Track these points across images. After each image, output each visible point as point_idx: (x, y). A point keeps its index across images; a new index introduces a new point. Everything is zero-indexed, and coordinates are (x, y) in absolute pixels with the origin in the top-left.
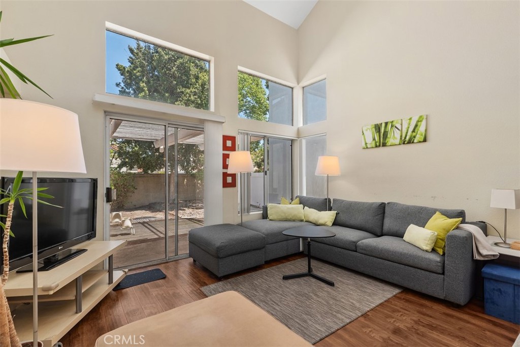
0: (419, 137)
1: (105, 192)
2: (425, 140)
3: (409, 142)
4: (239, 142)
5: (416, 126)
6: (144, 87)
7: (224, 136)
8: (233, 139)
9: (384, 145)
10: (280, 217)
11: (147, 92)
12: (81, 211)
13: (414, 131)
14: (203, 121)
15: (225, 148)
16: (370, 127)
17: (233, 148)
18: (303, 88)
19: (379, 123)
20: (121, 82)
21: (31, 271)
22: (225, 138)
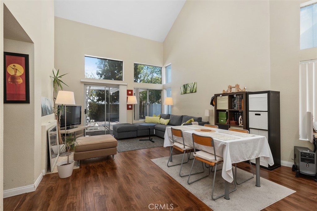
0: (194, 91)
1: (84, 110)
2: (196, 92)
3: (192, 93)
4: (134, 92)
5: (194, 86)
6: (107, 64)
7: (127, 90)
8: (132, 91)
9: (186, 93)
10: (149, 122)
11: (108, 67)
12: (78, 119)
13: (193, 88)
14: (119, 85)
15: (128, 94)
16: (182, 86)
17: (131, 95)
18: (166, 67)
19: (185, 84)
20: (98, 62)
21: (65, 129)
22: (128, 91)
